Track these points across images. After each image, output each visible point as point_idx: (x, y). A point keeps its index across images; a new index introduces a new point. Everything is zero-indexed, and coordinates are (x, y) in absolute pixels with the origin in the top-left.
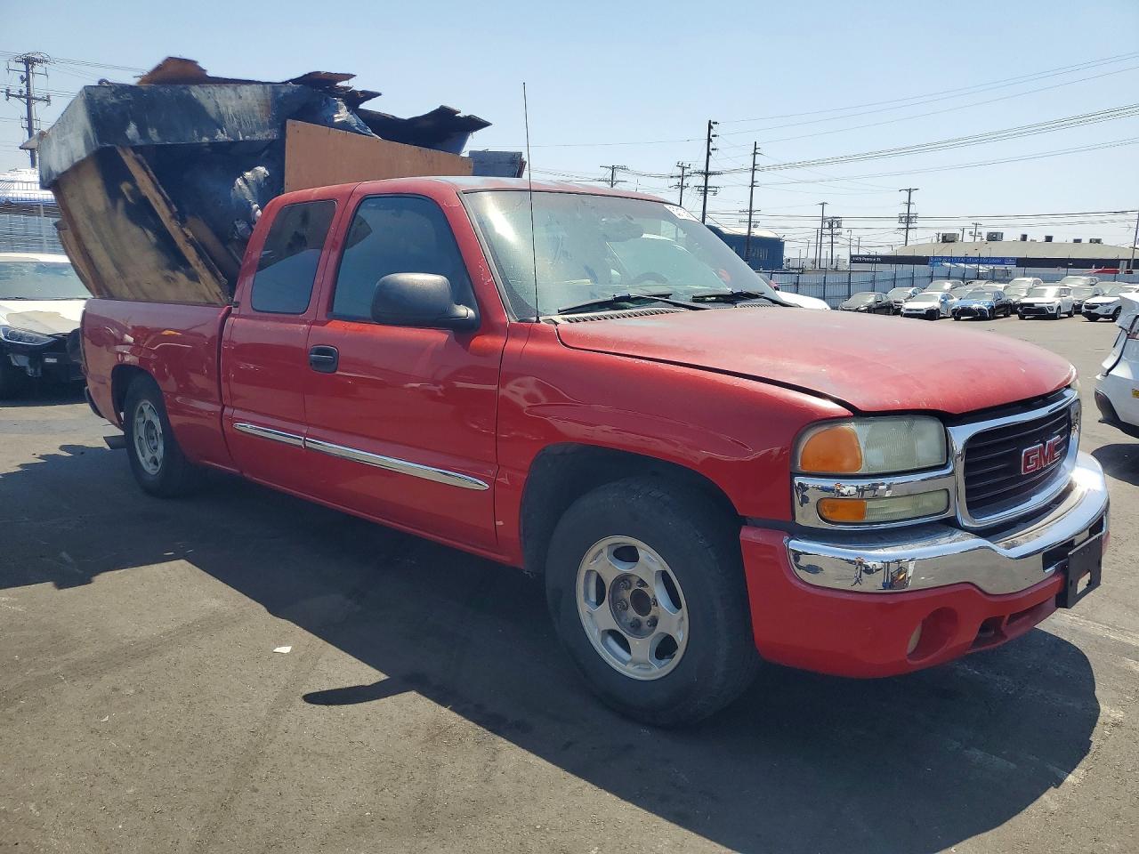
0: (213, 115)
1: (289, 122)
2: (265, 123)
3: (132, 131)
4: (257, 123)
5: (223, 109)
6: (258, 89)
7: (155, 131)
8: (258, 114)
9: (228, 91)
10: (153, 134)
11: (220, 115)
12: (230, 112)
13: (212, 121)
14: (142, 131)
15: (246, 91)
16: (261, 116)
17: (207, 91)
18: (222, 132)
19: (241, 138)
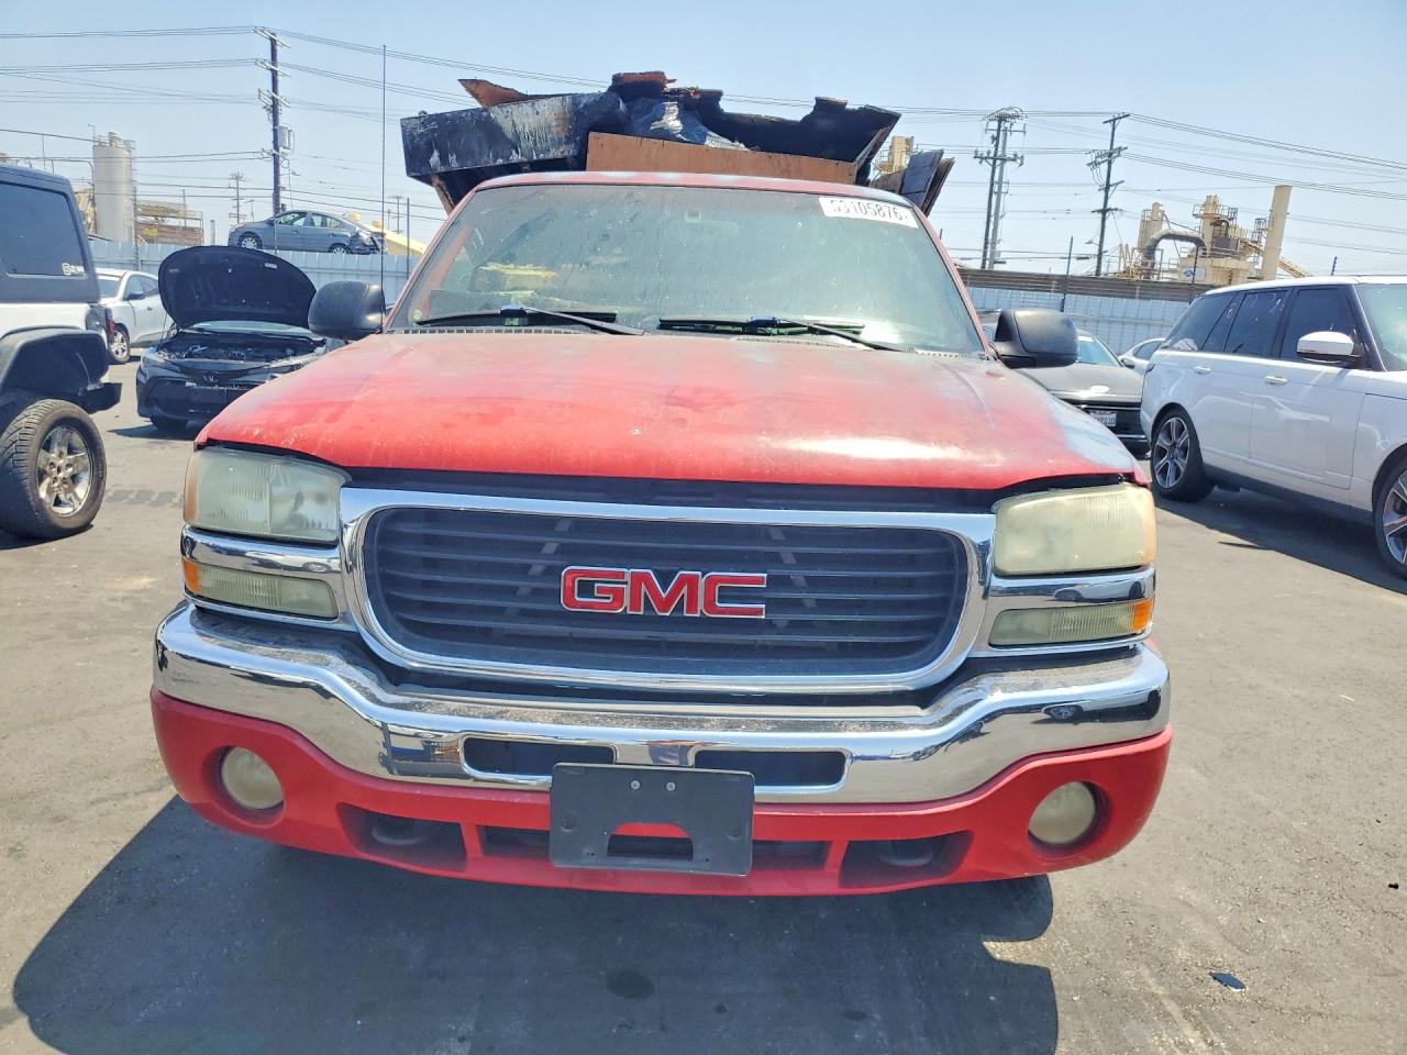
0: (510, 136)
1: (592, 135)
2: (560, 140)
3: (435, 158)
4: (553, 139)
5: (520, 128)
6: (556, 102)
7: (455, 157)
8: (554, 130)
9: (526, 107)
10: (452, 159)
11: (517, 135)
12: (527, 130)
13: (509, 141)
14: (444, 159)
15: (542, 105)
16: (557, 131)
17: (505, 110)
18: (517, 153)
19: (535, 158)
